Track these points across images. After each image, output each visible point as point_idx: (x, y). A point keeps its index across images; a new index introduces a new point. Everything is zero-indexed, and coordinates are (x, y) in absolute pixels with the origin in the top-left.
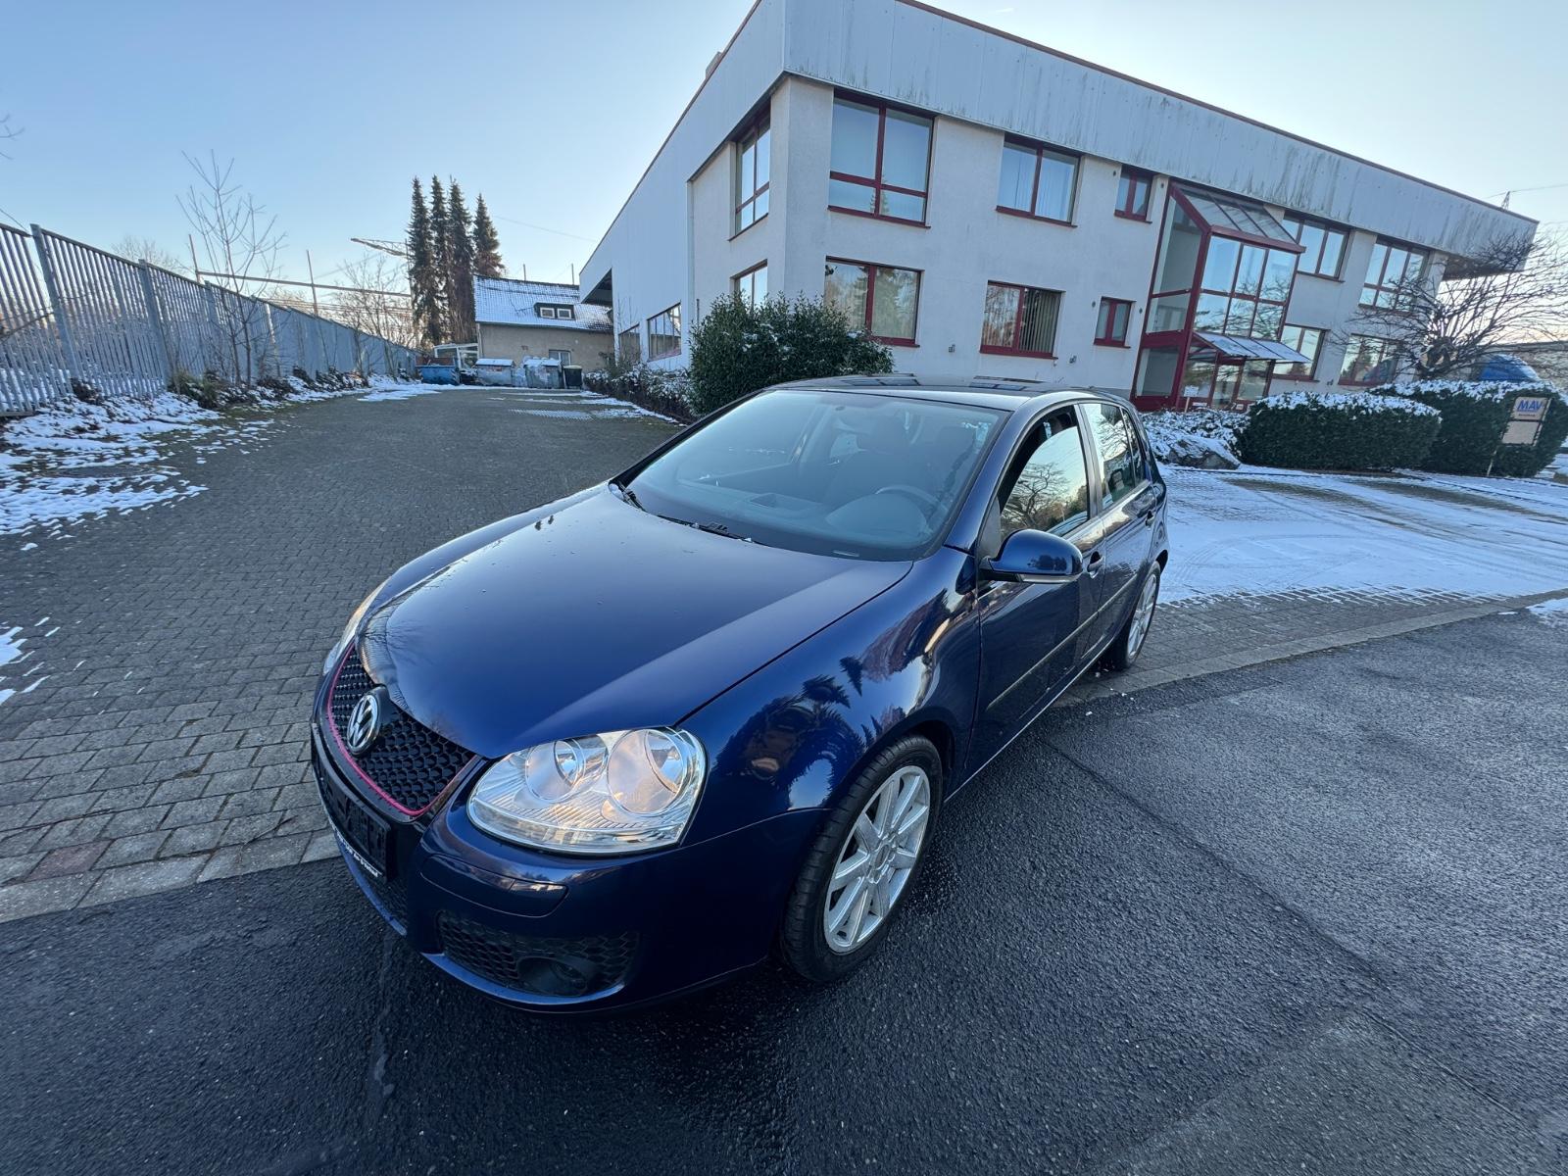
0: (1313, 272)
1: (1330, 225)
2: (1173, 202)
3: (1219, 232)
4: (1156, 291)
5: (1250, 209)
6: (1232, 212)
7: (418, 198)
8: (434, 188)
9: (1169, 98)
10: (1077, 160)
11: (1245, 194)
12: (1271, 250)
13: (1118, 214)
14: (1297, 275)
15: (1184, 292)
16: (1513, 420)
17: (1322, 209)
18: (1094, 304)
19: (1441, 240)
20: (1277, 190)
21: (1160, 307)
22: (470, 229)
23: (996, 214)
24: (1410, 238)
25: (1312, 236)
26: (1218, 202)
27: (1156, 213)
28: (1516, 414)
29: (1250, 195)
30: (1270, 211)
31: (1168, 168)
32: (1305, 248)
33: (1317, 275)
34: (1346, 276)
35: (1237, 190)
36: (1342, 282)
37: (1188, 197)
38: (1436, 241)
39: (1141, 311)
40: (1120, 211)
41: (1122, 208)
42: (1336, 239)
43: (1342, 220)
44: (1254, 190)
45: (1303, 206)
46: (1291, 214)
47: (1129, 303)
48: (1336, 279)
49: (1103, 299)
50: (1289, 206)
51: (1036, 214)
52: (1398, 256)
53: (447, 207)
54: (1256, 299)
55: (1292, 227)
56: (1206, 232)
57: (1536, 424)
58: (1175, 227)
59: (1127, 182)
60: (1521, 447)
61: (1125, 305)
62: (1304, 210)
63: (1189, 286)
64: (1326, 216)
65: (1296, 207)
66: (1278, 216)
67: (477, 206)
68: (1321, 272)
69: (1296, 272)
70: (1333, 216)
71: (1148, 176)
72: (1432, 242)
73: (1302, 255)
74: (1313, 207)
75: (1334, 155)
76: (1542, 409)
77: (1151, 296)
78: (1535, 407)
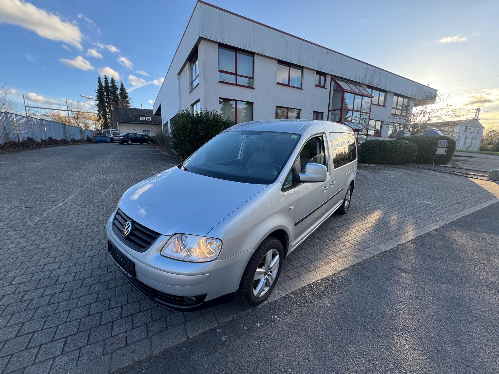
0: (377, 104)
1: (380, 90)
2: (333, 83)
3: (347, 91)
4: (330, 109)
5: (357, 85)
6: (351, 86)
7: (100, 82)
8: (105, 79)
9: (329, 51)
10: (302, 69)
11: (354, 80)
12: (363, 97)
13: (316, 86)
14: (372, 105)
15: (338, 109)
16: (439, 147)
17: (378, 85)
18: (311, 113)
19: (412, 95)
20: (364, 79)
21: (332, 114)
22: (118, 92)
23: (277, 85)
24: (403, 94)
25: (376, 93)
26: (347, 83)
27: (328, 86)
28: (439, 145)
29: (356, 81)
30: (363, 86)
31: (330, 72)
32: (373, 96)
33: (378, 105)
34: (386, 105)
35: (352, 79)
36: (386, 107)
37: (337, 81)
38: (411, 95)
39: (326, 115)
40: (317, 85)
41: (318, 84)
42: (383, 94)
43: (383, 88)
44: (357, 79)
45: (372, 84)
46: (369, 87)
47: (322, 113)
48: (384, 106)
49: (314, 112)
50: (368, 84)
51: (290, 85)
52: (401, 99)
53: (110, 84)
54: (360, 111)
55: (369, 91)
56: (343, 91)
57: (445, 148)
58: (334, 90)
59: (318, 76)
60: (442, 155)
61: (321, 114)
62: (372, 85)
63: (339, 107)
64: (379, 87)
65: (370, 85)
66: (365, 87)
67: (121, 85)
68: (379, 104)
69: (371, 104)
70: (381, 87)
71: (324, 74)
72: (410, 96)
73: (373, 98)
74: (374, 85)
75: (379, 70)
76: (446, 143)
77: (329, 111)
78: (444, 143)
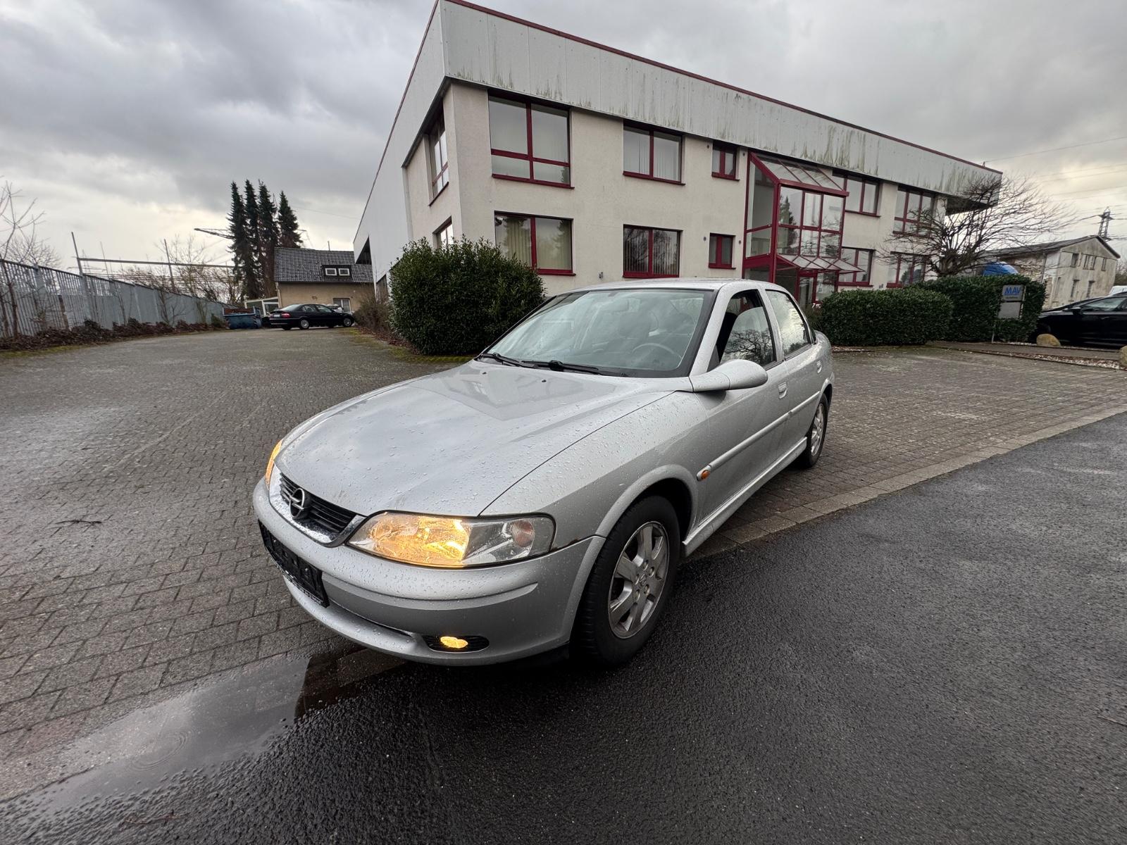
0: (858, 210)
1: (865, 179)
2: (753, 166)
3: (786, 184)
4: (750, 227)
5: (808, 169)
6: (797, 172)
7: (236, 196)
8: (247, 188)
9: (740, 94)
10: (680, 138)
11: (803, 158)
12: (825, 196)
13: (715, 175)
14: (846, 214)
15: (767, 227)
16: (1003, 302)
17: (858, 167)
18: (705, 239)
19: (941, 187)
20: (825, 155)
21: (753, 239)
22: (276, 217)
23: (624, 177)
24: (920, 185)
25: (854, 186)
26: (786, 164)
27: (741, 173)
28: (1004, 298)
29: (807, 159)
30: (821, 170)
31: (746, 142)
32: (848, 193)
33: (861, 213)
34: (880, 213)
35: (797, 156)
36: (879, 217)
37: (763, 162)
38: (938, 187)
39: (740, 242)
40: (715, 173)
41: (717, 171)
42: (871, 188)
43: (872, 174)
44: (809, 156)
45: (845, 166)
46: (838, 172)
47: (732, 237)
48: (875, 215)
49: (712, 235)
50: (834, 166)
51: (655, 175)
52: (914, 198)
53: (258, 201)
54: (819, 229)
55: (840, 181)
56: (777, 185)
57: (1018, 304)
58: (757, 183)
59: (718, 153)
60: (1013, 320)
61: (729, 239)
62: (846, 168)
63: (770, 222)
64: (861, 172)
65: (839, 167)
66: (830, 174)
67: (280, 200)
68: (864, 211)
69: (844, 211)
70: (866, 172)
71: (734, 149)
72: (935, 188)
73: (847, 198)
74: (851, 166)
75: (861, 131)
76: (1021, 292)
77: (746, 231)
78: (1016, 291)
